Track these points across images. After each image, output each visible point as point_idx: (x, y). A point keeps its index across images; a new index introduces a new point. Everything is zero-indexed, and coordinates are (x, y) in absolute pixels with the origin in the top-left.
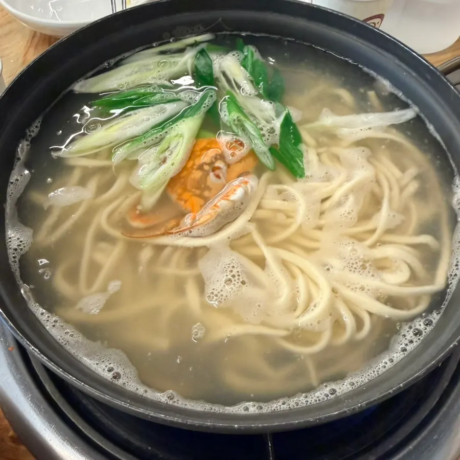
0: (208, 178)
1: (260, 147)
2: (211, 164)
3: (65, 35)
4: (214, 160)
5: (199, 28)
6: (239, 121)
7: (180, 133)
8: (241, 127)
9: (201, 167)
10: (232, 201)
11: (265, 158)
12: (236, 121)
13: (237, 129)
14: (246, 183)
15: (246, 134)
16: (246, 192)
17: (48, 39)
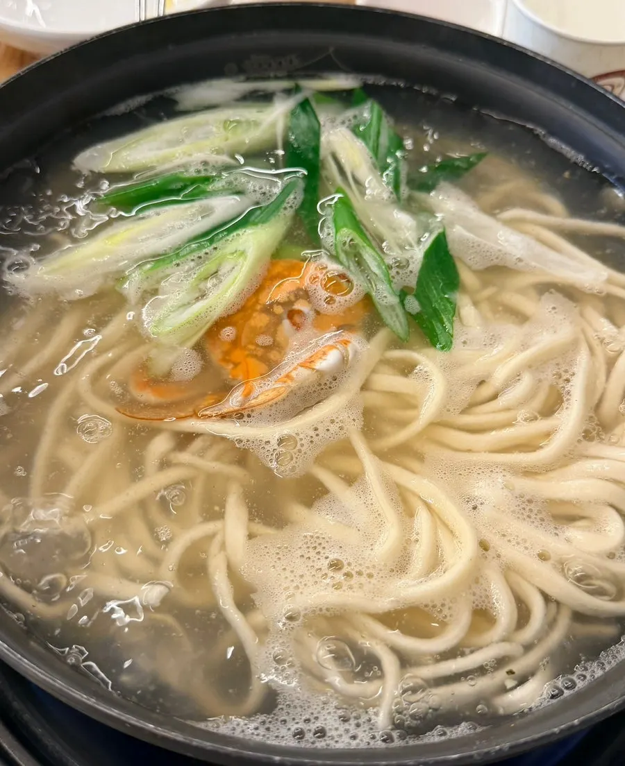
0: (280, 328)
1: (385, 297)
2: (287, 304)
3: (49, 52)
4: (293, 298)
5: (291, 62)
6: (353, 246)
7: (241, 248)
8: (355, 256)
9: (268, 310)
10: (317, 371)
11: (392, 318)
12: (347, 245)
13: (348, 259)
14: (346, 343)
15: (363, 271)
16: (344, 358)
17: (20, 56)
